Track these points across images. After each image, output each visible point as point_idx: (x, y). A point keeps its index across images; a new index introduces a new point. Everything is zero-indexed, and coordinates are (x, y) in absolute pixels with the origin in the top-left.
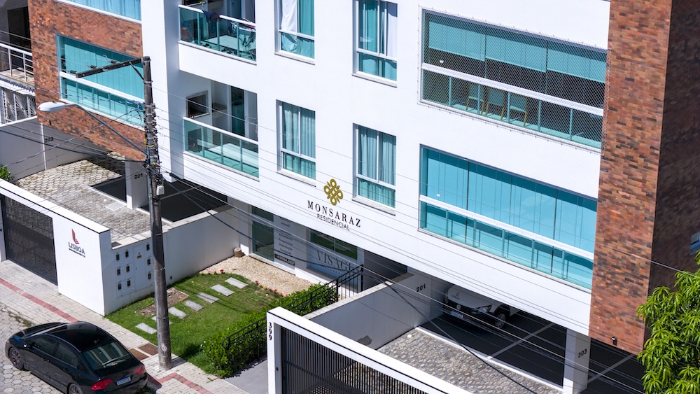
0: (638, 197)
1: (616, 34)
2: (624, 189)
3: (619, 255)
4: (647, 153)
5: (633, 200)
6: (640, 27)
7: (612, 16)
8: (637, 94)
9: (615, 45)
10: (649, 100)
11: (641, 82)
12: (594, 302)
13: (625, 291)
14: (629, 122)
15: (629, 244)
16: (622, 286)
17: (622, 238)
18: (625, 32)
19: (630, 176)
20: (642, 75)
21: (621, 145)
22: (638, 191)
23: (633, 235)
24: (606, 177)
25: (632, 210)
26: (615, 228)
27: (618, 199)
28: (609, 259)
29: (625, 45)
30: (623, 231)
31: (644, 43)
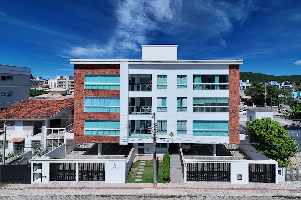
0: (236, 118)
1: (231, 95)
2: (234, 118)
3: (234, 128)
4: (237, 111)
5: (236, 119)
6: (235, 93)
7: (230, 92)
8: (235, 103)
9: (230, 96)
10: (237, 103)
11: (235, 101)
12: (230, 138)
13: (235, 134)
14: (234, 107)
15: (235, 126)
16: (235, 133)
17: (234, 125)
18: (232, 94)
19: (235, 115)
20: (235, 100)
21: (233, 111)
22: (236, 117)
23: (236, 124)
24: (230, 116)
25: (235, 120)
26: (233, 124)
27: (233, 119)
28: (232, 129)
29: (232, 96)
30: (234, 124)
31: (235, 95)
